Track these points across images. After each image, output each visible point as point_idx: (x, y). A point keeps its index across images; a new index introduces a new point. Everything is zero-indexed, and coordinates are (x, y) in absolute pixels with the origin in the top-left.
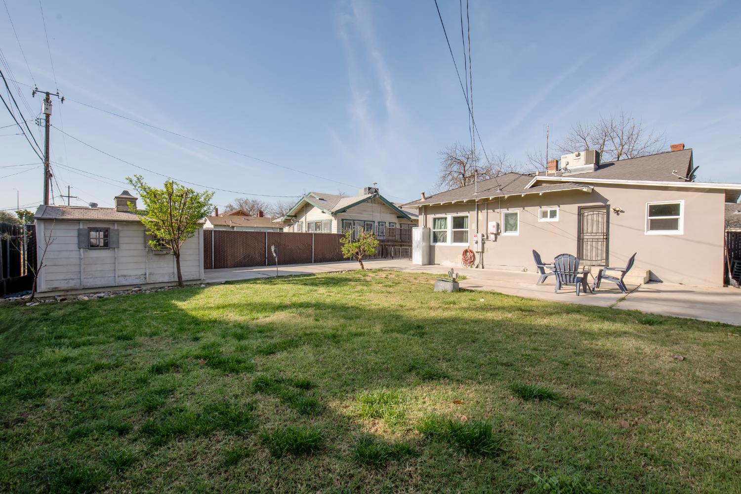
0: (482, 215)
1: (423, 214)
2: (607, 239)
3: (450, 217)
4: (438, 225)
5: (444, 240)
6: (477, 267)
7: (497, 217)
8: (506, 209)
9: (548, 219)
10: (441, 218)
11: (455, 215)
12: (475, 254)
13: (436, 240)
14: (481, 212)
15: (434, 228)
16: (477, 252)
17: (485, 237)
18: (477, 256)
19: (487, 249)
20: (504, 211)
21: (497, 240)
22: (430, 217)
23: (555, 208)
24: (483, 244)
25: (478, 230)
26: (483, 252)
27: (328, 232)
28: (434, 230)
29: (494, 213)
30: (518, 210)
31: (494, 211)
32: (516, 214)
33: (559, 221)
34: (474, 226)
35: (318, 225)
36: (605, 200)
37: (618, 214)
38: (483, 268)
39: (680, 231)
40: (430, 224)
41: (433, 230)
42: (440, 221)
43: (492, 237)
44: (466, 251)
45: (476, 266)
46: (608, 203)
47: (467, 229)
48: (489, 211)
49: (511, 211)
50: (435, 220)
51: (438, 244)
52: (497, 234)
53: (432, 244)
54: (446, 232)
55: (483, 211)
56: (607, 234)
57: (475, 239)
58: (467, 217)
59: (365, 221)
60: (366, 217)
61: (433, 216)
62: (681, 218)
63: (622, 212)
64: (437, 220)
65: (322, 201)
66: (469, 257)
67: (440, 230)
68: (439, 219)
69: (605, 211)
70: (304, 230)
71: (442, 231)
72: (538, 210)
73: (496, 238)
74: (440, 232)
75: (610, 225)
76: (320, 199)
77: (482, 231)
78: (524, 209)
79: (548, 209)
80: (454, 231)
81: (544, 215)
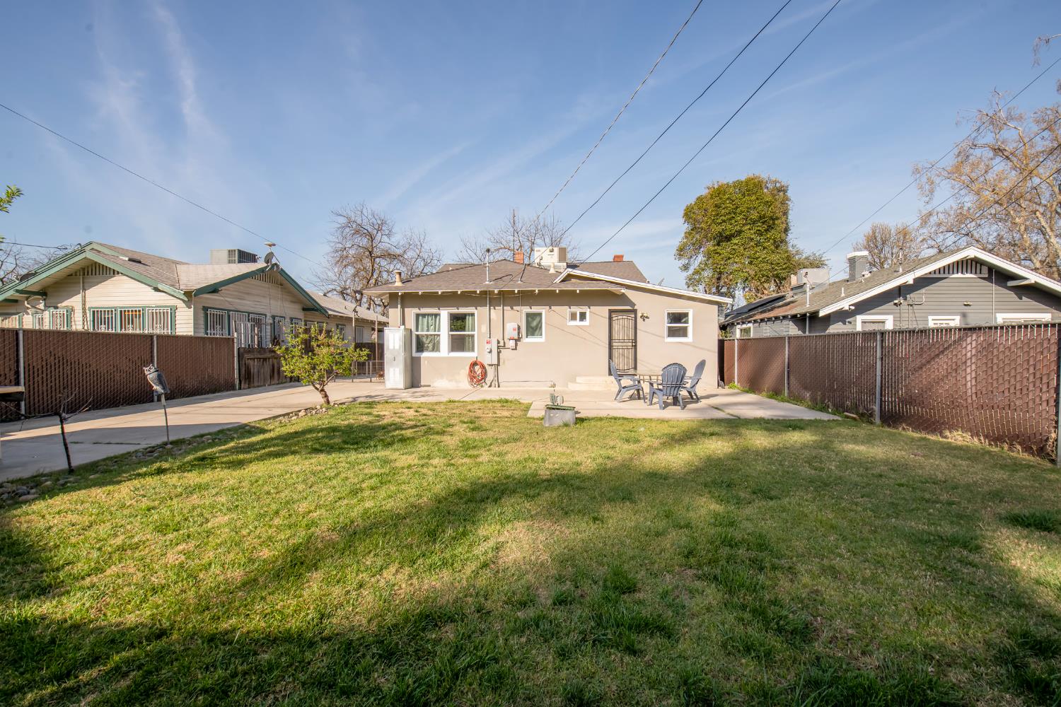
0: (496, 313)
1: (399, 306)
2: (635, 346)
3: (445, 314)
4: (423, 325)
5: (436, 348)
6: (490, 386)
7: (515, 317)
8: (528, 307)
9: (578, 323)
10: (428, 315)
11: (455, 311)
12: (487, 367)
13: (421, 347)
14: (495, 309)
15: (417, 330)
16: (490, 365)
17: (502, 344)
18: (491, 371)
19: (504, 361)
20: (526, 309)
21: (518, 347)
22: (411, 312)
23: (585, 309)
24: (499, 353)
25: (490, 334)
26: (498, 365)
27: (168, 332)
28: (417, 333)
29: (512, 312)
30: (543, 310)
31: (512, 309)
32: (540, 314)
33: (590, 326)
34: (485, 328)
35: (129, 315)
36: (633, 304)
37: (644, 320)
38: (499, 387)
39: (689, 338)
40: (411, 323)
41: (415, 333)
42: (425, 320)
43: (512, 343)
44: (474, 364)
45: (489, 384)
46: (636, 308)
47: (472, 333)
48: (505, 308)
49: (535, 309)
50: (418, 316)
51: (425, 355)
52: (518, 340)
53: (415, 354)
54: (439, 335)
55: (496, 308)
56: (635, 341)
57: (488, 346)
58: (473, 315)
59: (249, 313)
60: (249, 304)
61: (416, 311)
62: (690, 326)
63: (647, 317)
64: (420, 318)
65: (138, 264)
66: (478, 374)
67: (427, 333)
68: (424, 315)
69: (633, 316)
70: (78, 325)
71: (431, 335)
72: (566, 310)
73: (516, 345)
74: (427, 336)
75: (638, 331)
76: (130, 260)
77: (497, 335)
78: (550, 308)
79: (578, 310)
80: (452, 335)
81: (573, 317)
